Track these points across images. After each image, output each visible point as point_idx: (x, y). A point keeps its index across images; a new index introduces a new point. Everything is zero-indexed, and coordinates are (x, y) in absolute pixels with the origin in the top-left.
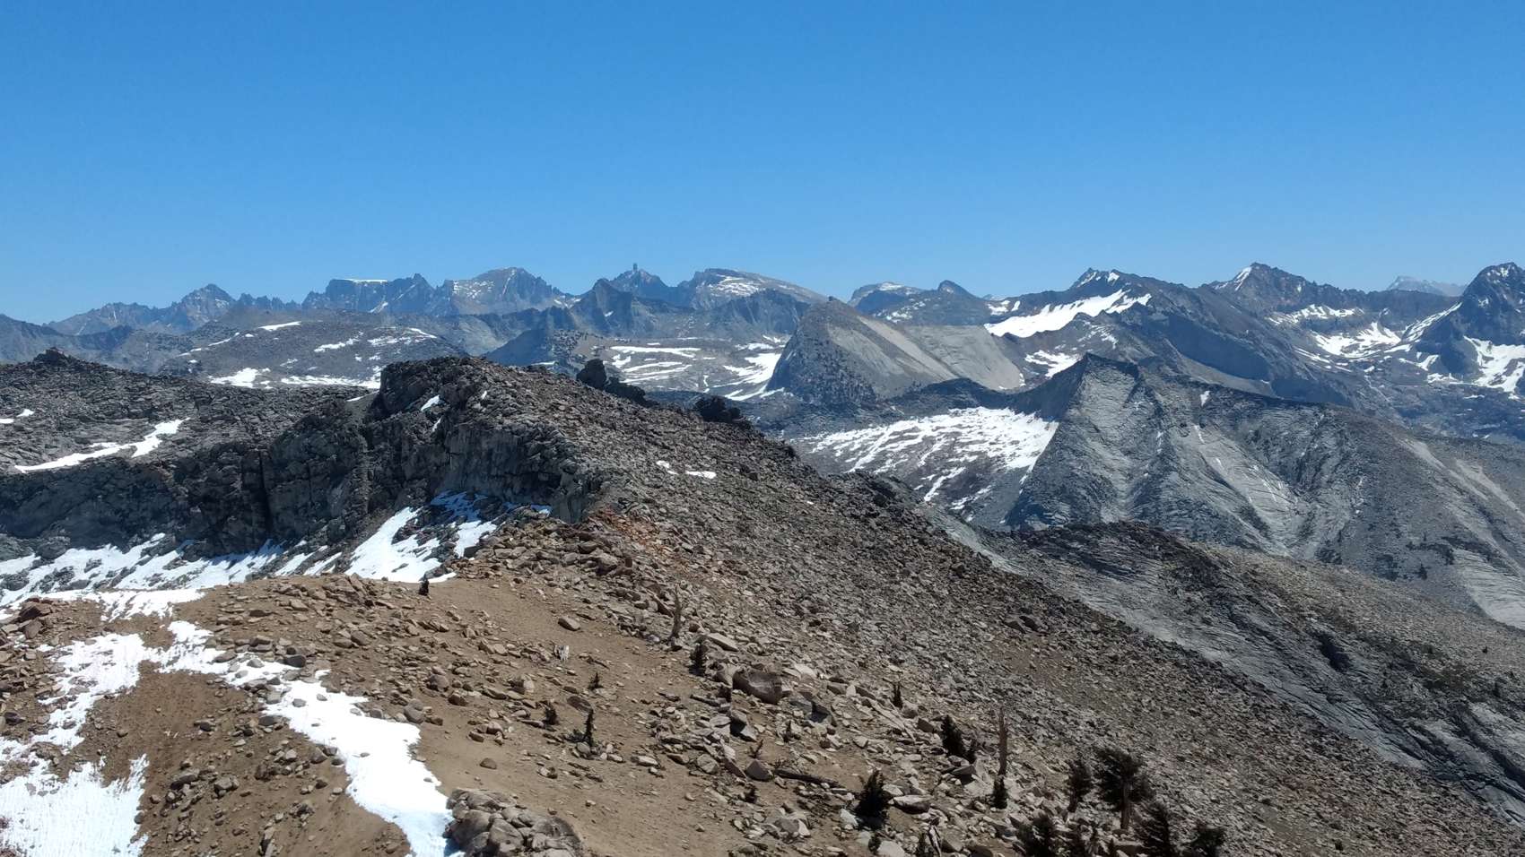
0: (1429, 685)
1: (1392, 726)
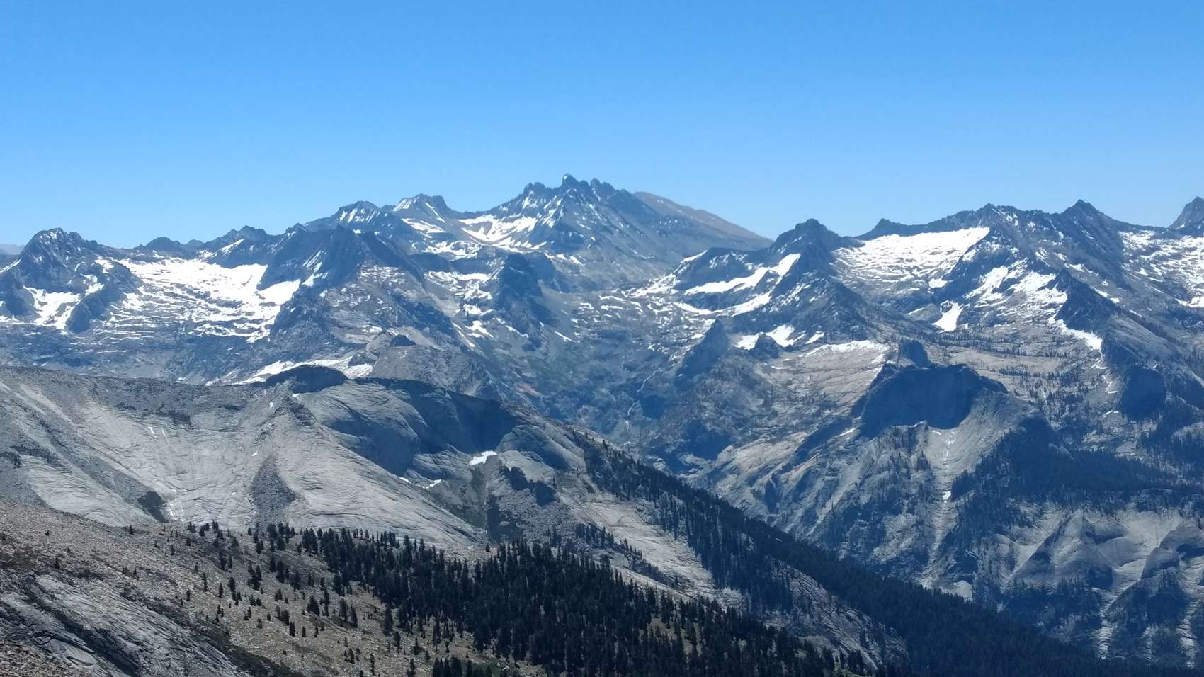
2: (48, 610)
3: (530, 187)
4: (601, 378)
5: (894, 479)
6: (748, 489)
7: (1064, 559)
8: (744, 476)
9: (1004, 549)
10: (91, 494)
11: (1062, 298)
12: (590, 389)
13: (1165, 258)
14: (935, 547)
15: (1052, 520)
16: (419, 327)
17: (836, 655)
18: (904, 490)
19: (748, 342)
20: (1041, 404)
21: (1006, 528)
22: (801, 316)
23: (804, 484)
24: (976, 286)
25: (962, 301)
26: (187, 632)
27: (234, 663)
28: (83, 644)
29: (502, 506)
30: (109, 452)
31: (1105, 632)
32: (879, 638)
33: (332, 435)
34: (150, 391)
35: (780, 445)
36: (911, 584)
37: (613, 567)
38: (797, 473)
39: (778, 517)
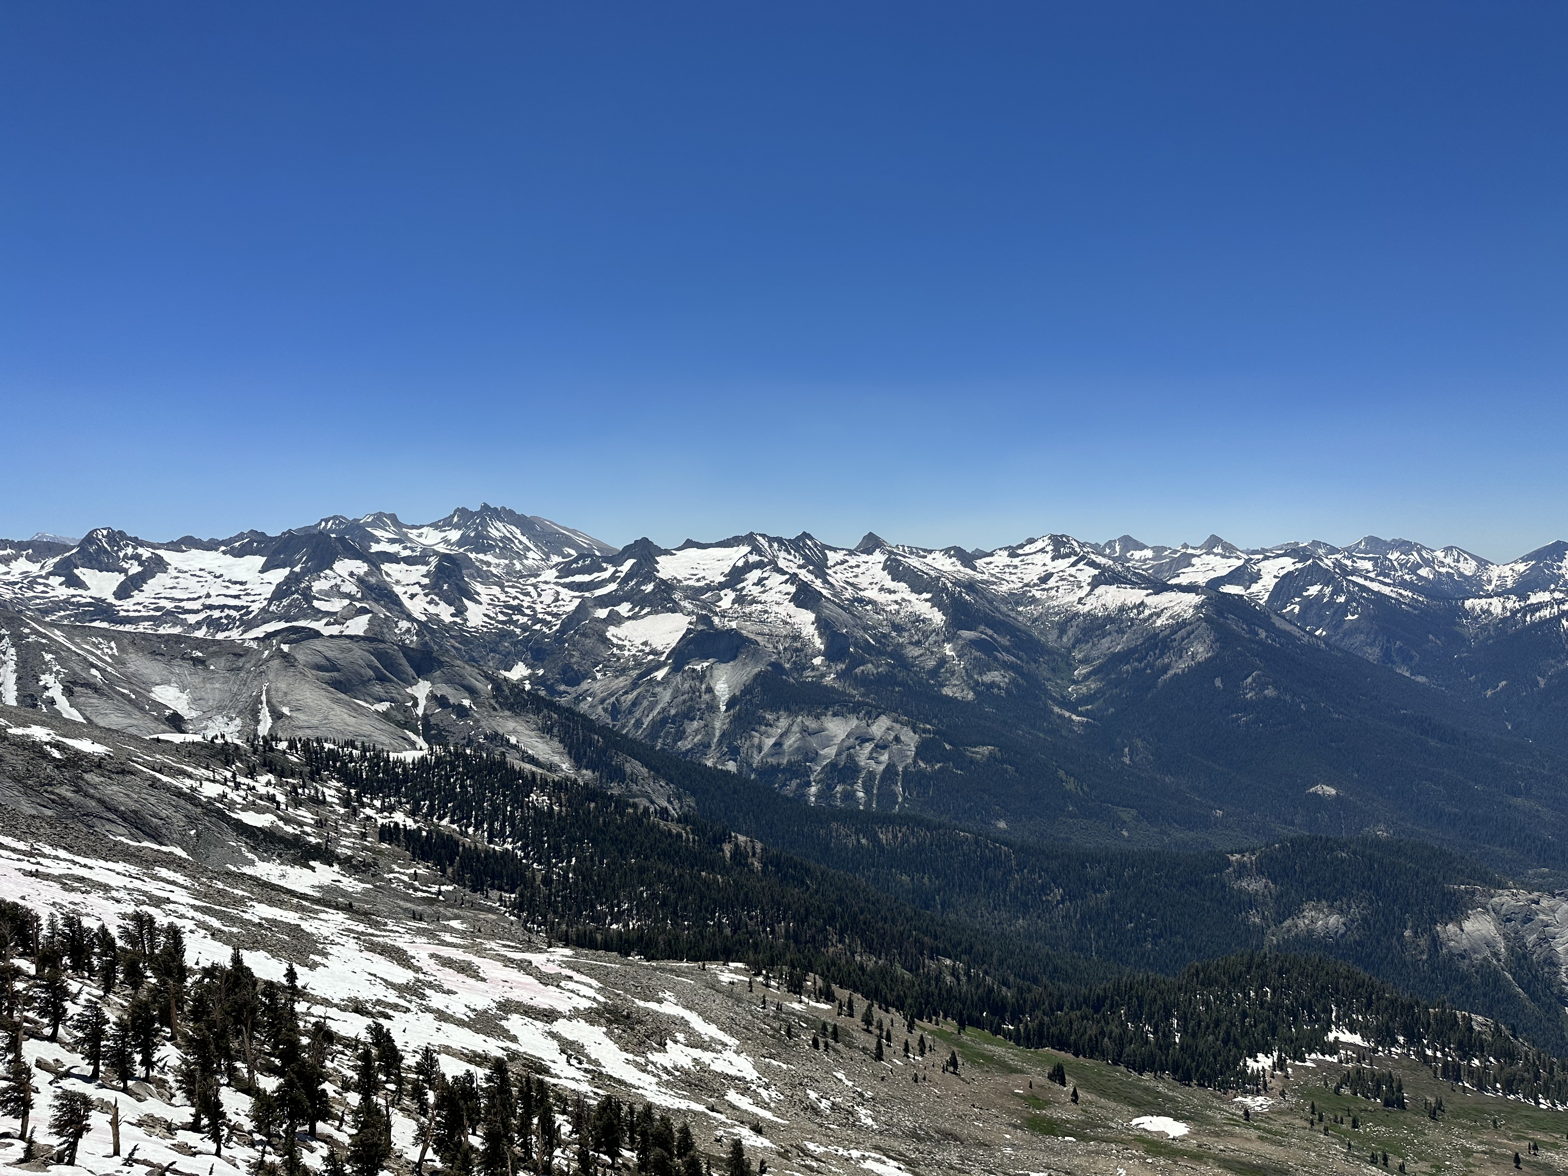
0: (57, 767)
1: (33, 793)
2: (92, 797)
3: (457, 510)
4: (504, 636)
5: (691, 699)
6: (600, 707)
7: (790, 746)
8: (597, 698)
9: (756, 741)
10: (129, 715)
11: (793, 589)
12: (497, 643)
13: (851, 567)
14: (715, 740)
15: (783, 723)
16: (376, 601)
17: (652, 810)
18: (697, 706)
19: (602, 613)
20: (779, 653)
21: (757, 727)
22: (637, 597)
23: (635, 704)
24: (743, 581)
25: (734, 590)
26: (199, 810)
27: (234, 831)
28: (119, 821)
29: (433, 721)
30: (143, 686)
31: (813, 790)
32: (679, 799)
33: (310, 673)
34: (176, 643)
35: (621, 679)
36: (700, 764)
37: (508, 759)
38: (631, 696)
39: (619, 724)
